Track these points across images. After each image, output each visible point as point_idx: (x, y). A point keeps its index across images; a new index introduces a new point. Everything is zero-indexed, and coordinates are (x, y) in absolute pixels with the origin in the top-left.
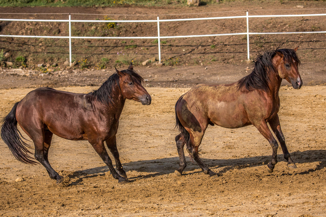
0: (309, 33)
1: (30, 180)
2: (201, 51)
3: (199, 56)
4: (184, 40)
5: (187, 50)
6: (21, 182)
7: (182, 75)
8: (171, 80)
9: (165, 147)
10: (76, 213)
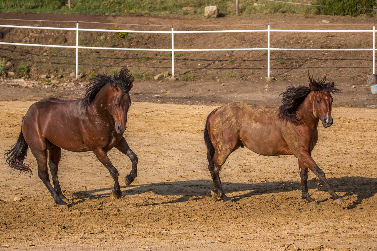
0: (334, 51)
1: (30, 200)
2: (218, 66)
3: (215, 72)
4: (200, 54)
5: (203, 65)
6: (19, 202)
7: (197, 91)
8: (184, 97)
9: (176, 168)
10: (77, 236)
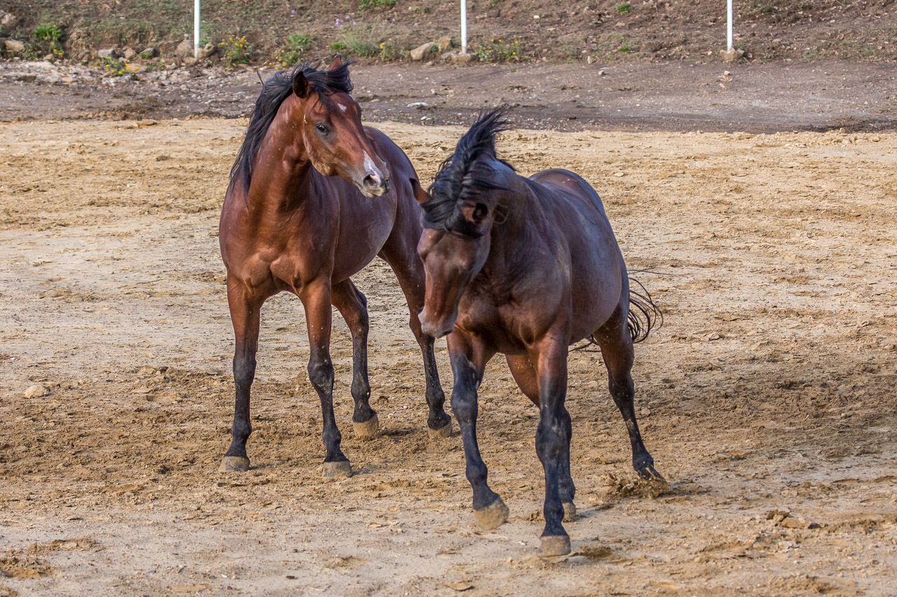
1: (69, 394)
2: (587, 20)
3: (580, 37)
5: (546, 16)
6: (40, 400)
7: (529, 90)
8: (495, 106)
10: (201, 494)
